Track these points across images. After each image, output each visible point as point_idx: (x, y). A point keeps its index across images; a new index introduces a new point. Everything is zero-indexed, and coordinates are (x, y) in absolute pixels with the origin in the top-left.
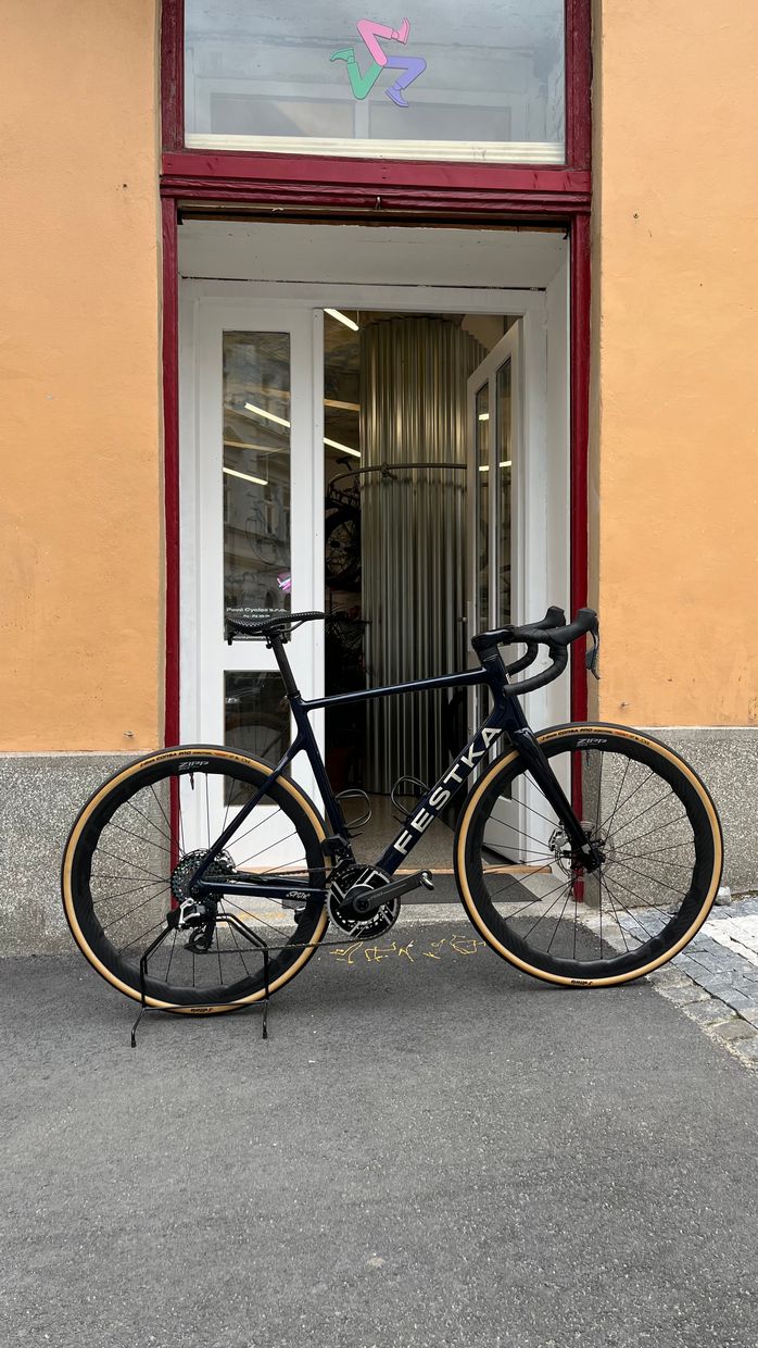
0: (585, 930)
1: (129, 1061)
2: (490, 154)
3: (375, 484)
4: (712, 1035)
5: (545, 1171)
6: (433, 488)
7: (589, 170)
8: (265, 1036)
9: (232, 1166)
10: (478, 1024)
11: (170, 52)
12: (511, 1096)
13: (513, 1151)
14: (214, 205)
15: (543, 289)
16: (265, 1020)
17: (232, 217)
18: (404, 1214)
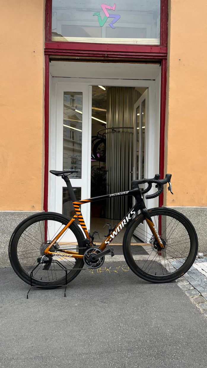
0: (161, 265)
1: (25, 303)
2: (139, 42)
3: (110, 132)
4: (192, 301)
5: (137, 345)
6: (126, 134)
7: (167, 46)
8: (65, 296)
9: (48, 339)
10: (125, 295)
11: (48, 14)
12: (131, 319)
13: (129, 338)
14: (59, 57)
15: (154, 80)
16: (65, 291)
17: (65, 60)
18: (94, 359)
